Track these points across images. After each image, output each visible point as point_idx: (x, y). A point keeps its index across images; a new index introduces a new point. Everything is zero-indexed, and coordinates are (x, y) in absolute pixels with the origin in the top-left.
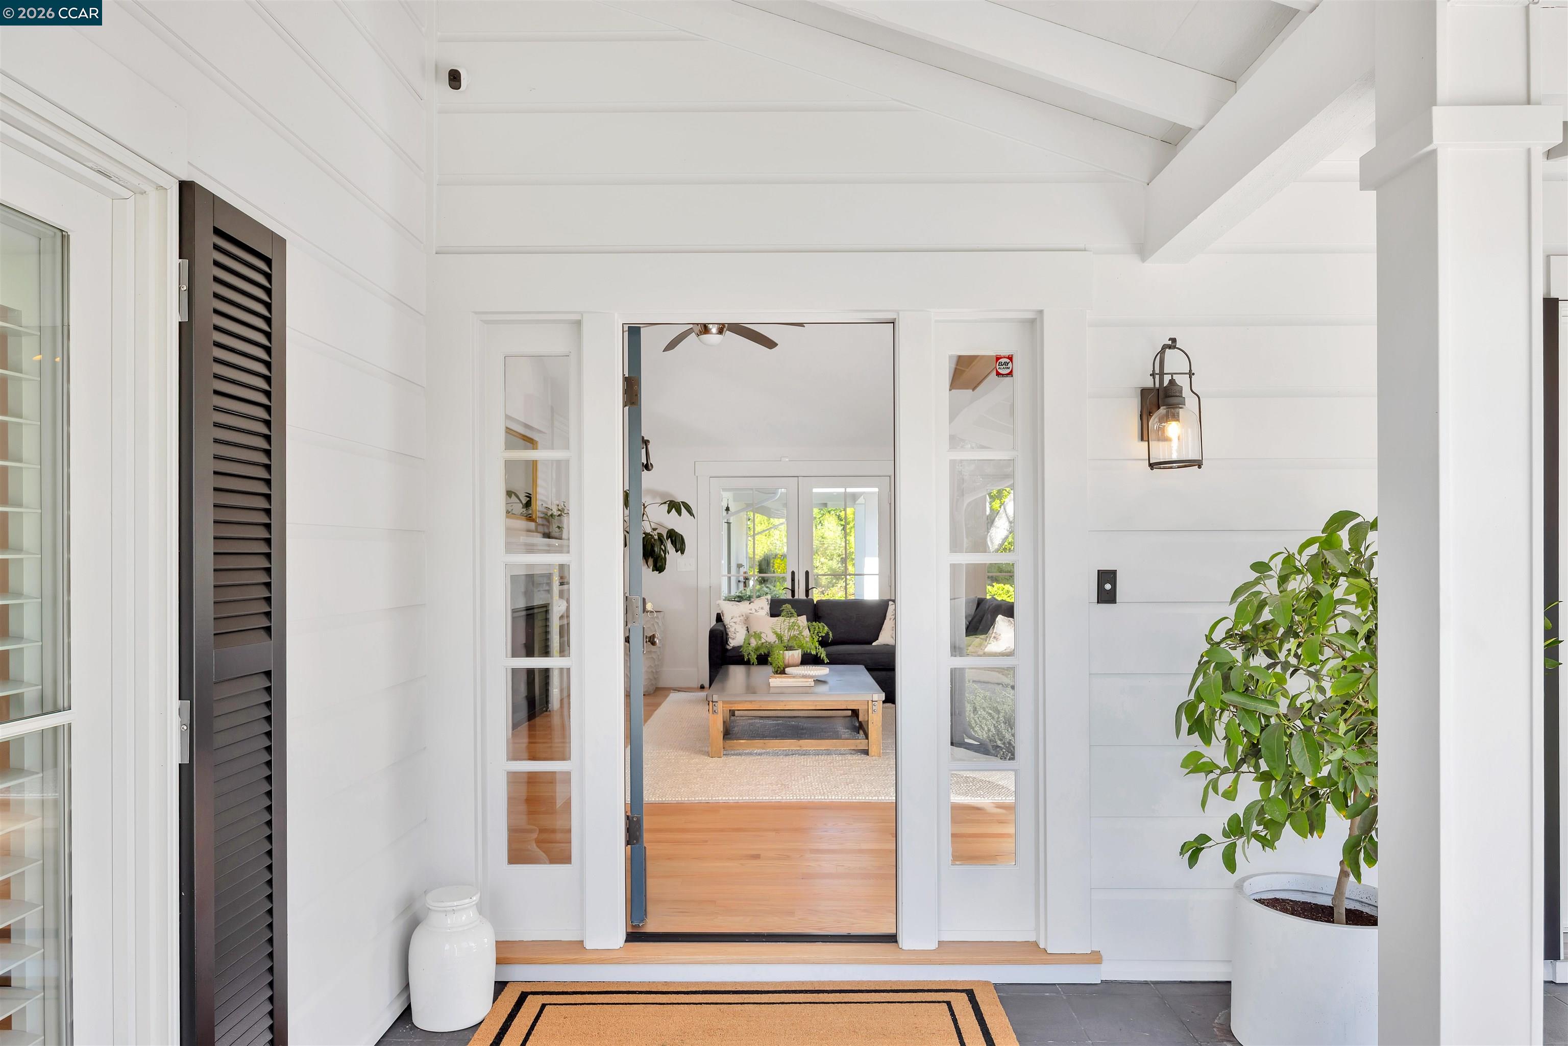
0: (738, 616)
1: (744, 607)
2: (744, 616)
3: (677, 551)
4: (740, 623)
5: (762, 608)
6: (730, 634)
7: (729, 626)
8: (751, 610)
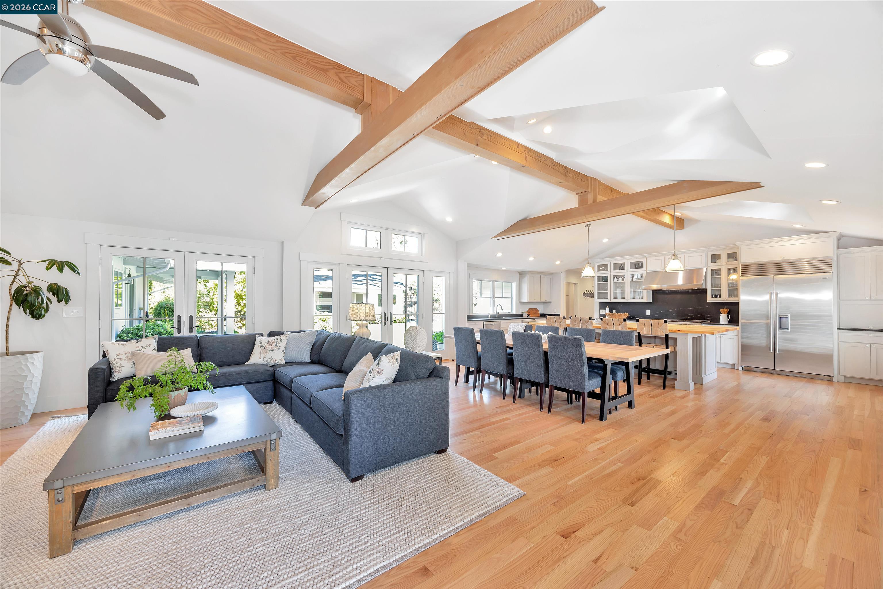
0: (124, 353)
1: (131, 346)
2: (131, 353)
3: (59, 301)
4: (126, 359)
5: (149, 346)
6: (114, 368)
7: (114, 362)
8: (138, 347)
